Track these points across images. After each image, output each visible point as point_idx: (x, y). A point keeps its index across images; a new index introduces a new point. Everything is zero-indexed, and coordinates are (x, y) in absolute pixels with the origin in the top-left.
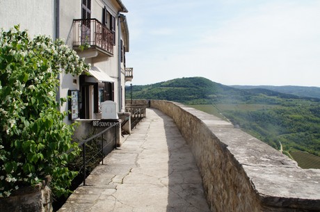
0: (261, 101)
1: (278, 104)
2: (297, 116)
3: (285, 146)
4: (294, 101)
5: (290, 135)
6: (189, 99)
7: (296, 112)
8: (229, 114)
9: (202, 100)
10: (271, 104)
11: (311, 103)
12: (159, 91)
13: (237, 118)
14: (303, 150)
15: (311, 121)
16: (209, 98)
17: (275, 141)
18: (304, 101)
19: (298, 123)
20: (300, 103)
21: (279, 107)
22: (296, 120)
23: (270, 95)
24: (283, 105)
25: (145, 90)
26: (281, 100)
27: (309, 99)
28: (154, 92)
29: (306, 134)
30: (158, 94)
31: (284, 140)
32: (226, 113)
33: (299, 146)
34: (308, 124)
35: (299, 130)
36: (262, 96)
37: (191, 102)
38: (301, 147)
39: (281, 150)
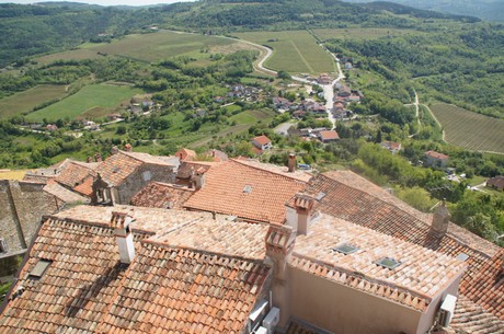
0: (384, 23)
1: (411, 27)
2: (440, 47)
3: (422, 96)
4: (436, 23)
5: (429, 78)
6: (268, 23)
7: (439, 40)
8: (334, 46)
9: (290, 23)
10: (400, 27)
11: (462, 25)
12: (220, 10)
13: (346, 51)
14: (449, 102)
15: (461, 54)
16: (302, 20)
17: (407, 89)
18: (452, 22)
19: (442, 58)
20: (446, 25)
21: (412, 33)
22: (438, 54)
23: (398, 13)
24: (419, 29)
25: (195, 9)
26: (416, 20)
27: (459, 18)
28: (210, 13)
29: (453, 77)
30: (218, 16)
31: (421, 86)
32: (329, 44)
33: (442, 95)
34: (457, 60)
35: (443, 70)
36: (387, 14)
37: (272, 27)
38: (446, 97)
39: (416, 103)
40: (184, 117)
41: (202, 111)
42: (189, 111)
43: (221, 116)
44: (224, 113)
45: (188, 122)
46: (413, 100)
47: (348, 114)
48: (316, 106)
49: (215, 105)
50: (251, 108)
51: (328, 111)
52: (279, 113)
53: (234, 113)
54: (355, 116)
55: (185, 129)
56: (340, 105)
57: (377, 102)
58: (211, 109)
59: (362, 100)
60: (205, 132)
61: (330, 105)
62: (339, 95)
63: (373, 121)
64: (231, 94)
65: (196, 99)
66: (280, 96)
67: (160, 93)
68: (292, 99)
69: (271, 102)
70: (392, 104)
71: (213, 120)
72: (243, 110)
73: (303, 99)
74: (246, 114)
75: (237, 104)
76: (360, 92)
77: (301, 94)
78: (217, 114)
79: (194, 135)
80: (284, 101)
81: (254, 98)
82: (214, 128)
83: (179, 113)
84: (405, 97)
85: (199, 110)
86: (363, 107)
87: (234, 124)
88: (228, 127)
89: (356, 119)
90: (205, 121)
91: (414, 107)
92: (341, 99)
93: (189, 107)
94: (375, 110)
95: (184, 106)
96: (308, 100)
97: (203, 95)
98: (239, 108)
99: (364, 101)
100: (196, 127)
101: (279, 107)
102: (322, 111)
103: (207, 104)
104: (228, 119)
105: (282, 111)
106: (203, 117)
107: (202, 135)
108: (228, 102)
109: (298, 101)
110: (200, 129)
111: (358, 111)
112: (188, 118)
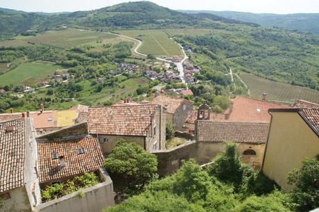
0: (207, 26)
1: (223, 28)
2: (241, 40)
3: (234, 69)
4: (237, 26)
5: (236, 58)
6: (137, 24)
7: (240, 36)
8: (180, 39)
9: (151, 25)
10: (216, 28)
11: (251, 28)
12: (106, 17)
13: (187, 42)
14: (249, 73)
15: (253, 45)
16: (157, 23)
17: (225, 65)
18: (245, 26)
19: (242, 47)
20: (243, 28)
21: (224, 32)
22: (240, 44)
23: (215, 20)
24: (227, 30)
25: (90, 15)
26: (225, 24)
27: (249, 24)
28: (101, 18)
29: (250, 58)
30: (106, 20)
31: (232, 63)
32: (176, 38)
33: (245, 69)
34: (250, 48)
35: (243, 54)
36: (208, 21)
37: (140, 28)
38: (248, 70)
39: (231, 73)
40: (91, 84)
41: (102, 79)
42: (93, 80)
44: (116, 81)
45: (94, 87)
46: (229, 71)
47: (195, 80)
48: (174, 75)
49: (110, 76)
50: (133, 77)
51: (182, 79)
53: (123, 81)
54: (198, 81)
55: (92, 91)
56: (189, 75)
57: (210, 73)
58: (108, 78)
59: (200, 71)
60: (106, 93)
61: (182, 75)
62: (186, 69)
63: (208, 84)
64: (120, 69)
65: (98, 72)
66: (151, 69)
67: (72, 68)
68: (158, 71)
69: (145, 73)
70: (218, 74)
71: (110, 85)
72: (128, 79)
73: (165, 71)
74: (130, 81)
75: (124, 75)
76: (199, 67)
77: (164, 68)
78: (112, 82)
79: (99, 95)
80: (154, 73)
81: (134, 71)
82: (112, 90)
83: (87, 81)
84: (224, 69)
85: (100, 79)
86: (202, 76)
87: (123, 87)
88: (120, 90)
89: (199, 83)
90: (104, 85)
91: (230, 76)
92: (189, 71)
93: (93, 77)
94: (209, 77)
95: (90, 76)
96: (169, 72)
97: (102, 69)
98: (125, 77)
99: (202, 72)
100: (99, 90)
101: (151, 76)
102: (178, 79)
103: (105, 75)
104: (120, 84)
105: (153, 79)
106: (103, 83)
107: (104, 94)
108: (118, 74)
109: (162, 73)
110: (102, 91)
111: (199, 78)
112: (94, 84)
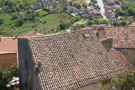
40: (11, 17)
41: (22, 13)
42: (14, 14)
43: (36, 17)
44: (37, 16)
45: (15, 21)
47: (116, 17)
48: (95, 11)
49: (31, 10)
50: (54, 13)
51: (103, 15)
52: (72, 16)
53: (44, 16)
54: (119, 17)
55: (13, 25)
56: (110, 11)
57: (133, 9)
58: (29, 13)
60: (28, 27)
61: (102, 11)
62: (107, 4)
64: (40, 4)
65: (18, 6)
68: (78, 7)
69: (66, 9)
71: (31, 20)
72: (49, 14)
73: (86, 7)
74: (51, 16)
75: (45, 10)
76: (120, 2)
77: (84, 5)
78: (33, 16)
80: (75, 9)
81: (55, 7)
82: (33, 24)
83: (7, 15)
85: (21, 13)
86: (124, 12)
87: (45, 22)
88: (41, 25)
89: (121, 19)
90: (26, 20)
92: (110, 7)
93: (13, 11)
95: (10, 10)
96: (89, 8)
97: (22, 4)
98: (46, 12)
99: (123, 8)
100: (20, 24)
101: (71, 12)
102: (99, 15)
103: (25, 10)
104: (41, 19)
105: (74, 15)
106: (24, 17)
107: (26, 29)
108: (39, 9)
109: (83, 9)
110: (23, 26)
111: (121, 14)
112: (15, 18)
